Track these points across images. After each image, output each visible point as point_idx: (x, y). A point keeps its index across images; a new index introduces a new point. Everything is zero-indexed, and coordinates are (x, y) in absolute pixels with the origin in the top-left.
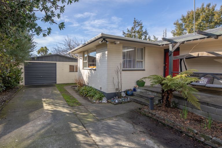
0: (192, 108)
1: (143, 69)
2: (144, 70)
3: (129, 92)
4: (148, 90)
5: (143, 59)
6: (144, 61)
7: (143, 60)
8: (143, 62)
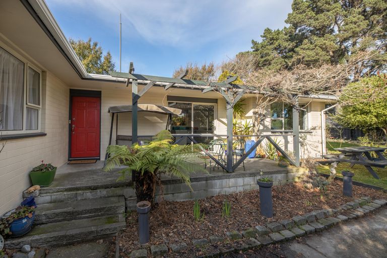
0: (173, 194)
1: (39, 131)
2: (43, 135)
3: (24, 221)
4: (78, 189)
5: (39, 104)
6: (44, 109)
7: (41, 107)
8: (40, 112)
